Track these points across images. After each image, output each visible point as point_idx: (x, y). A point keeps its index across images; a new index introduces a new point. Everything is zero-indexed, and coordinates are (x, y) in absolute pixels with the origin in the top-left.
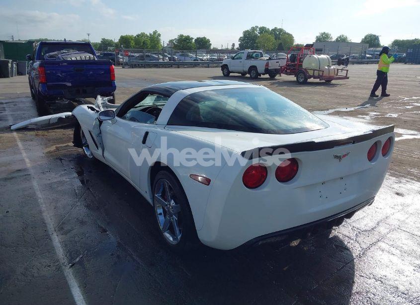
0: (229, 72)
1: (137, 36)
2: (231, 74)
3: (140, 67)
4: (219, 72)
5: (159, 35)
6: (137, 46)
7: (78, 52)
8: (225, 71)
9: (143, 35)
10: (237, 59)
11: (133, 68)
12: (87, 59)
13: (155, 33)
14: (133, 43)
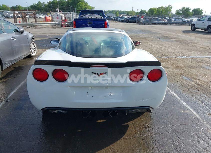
0: (195, 28)
1: (159, 8)
2: (196, 30)
3: (149, 24)
4: (189, 28)
5: (171, 8)
6: (158, 14)
7: (95, 15)
8: (193, 28)
9: (162, 7)
10: (202, 20)
11: (144, 24)
12: (97, 18)
13: (169, 6)
14: (155, 12)
